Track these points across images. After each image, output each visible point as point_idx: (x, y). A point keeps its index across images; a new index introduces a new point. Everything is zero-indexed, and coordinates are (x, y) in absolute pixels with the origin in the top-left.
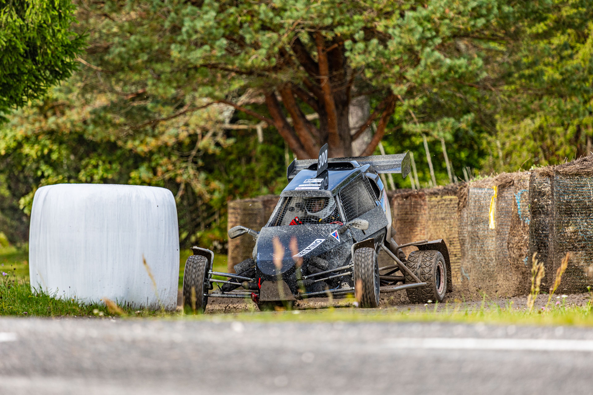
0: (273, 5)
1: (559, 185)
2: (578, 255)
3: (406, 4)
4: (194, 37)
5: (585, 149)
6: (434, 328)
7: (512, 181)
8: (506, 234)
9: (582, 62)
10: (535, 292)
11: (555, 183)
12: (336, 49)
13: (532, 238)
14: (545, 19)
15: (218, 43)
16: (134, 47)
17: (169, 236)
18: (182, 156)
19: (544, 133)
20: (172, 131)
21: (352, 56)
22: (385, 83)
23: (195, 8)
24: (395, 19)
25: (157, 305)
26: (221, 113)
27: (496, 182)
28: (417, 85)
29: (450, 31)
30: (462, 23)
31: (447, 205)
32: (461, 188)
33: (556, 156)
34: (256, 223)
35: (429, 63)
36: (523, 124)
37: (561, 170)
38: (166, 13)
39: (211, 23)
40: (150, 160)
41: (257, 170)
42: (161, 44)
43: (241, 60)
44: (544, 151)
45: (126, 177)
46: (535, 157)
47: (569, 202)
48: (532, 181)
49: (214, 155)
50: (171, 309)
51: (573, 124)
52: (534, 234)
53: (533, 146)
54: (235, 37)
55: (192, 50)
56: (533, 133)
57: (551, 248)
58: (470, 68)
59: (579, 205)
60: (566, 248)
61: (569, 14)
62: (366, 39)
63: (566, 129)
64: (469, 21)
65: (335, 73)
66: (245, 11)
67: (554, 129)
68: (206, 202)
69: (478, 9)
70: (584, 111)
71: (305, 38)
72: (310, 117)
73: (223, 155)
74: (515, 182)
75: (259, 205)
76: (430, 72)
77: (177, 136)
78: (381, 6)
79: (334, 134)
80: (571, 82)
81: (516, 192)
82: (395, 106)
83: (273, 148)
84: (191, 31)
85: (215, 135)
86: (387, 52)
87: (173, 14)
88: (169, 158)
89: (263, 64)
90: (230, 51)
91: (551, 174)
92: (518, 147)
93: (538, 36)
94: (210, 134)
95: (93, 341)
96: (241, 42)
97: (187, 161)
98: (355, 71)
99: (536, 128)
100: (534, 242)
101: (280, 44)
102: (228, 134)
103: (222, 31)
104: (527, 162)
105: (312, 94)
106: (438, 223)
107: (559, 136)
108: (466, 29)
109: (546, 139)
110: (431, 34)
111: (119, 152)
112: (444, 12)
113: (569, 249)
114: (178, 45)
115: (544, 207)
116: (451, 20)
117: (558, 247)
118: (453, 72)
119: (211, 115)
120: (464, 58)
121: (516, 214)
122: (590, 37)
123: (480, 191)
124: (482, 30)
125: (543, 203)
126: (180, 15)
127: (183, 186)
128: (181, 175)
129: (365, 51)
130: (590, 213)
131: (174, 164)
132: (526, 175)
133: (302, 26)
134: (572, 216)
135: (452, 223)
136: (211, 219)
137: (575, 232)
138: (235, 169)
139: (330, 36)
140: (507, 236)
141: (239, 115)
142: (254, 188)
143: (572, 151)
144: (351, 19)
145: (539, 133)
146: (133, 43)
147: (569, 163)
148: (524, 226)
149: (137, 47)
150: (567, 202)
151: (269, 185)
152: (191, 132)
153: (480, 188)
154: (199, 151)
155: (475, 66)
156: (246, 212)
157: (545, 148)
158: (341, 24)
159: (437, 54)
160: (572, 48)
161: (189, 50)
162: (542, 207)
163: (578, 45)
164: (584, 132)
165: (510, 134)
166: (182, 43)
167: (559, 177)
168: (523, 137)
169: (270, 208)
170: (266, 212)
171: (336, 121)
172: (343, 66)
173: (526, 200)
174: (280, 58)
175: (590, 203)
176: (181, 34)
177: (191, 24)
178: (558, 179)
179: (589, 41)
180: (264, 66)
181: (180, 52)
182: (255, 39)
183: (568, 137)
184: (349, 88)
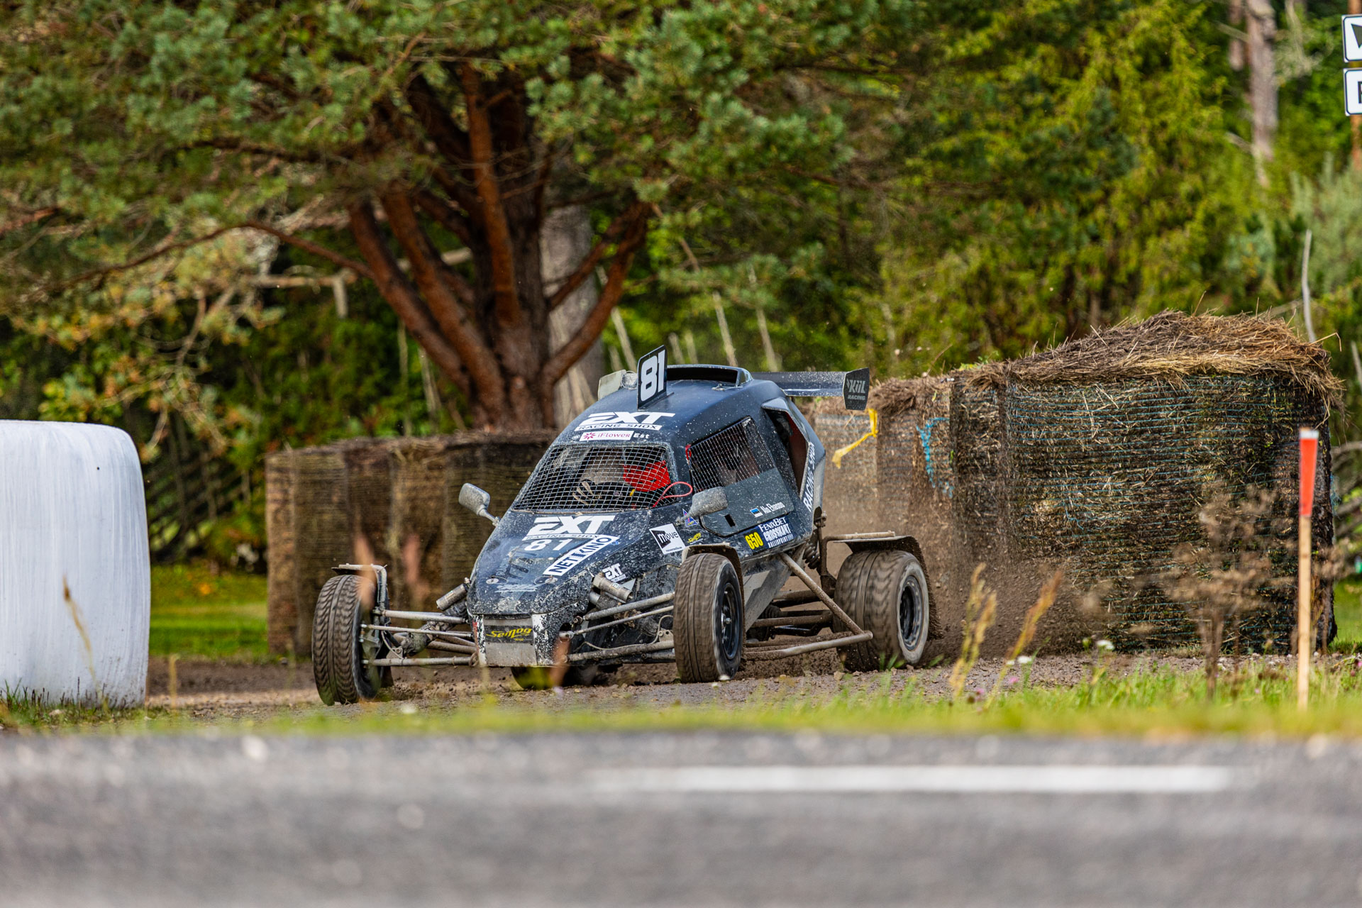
0: (360, 2)
1: (1017, 406)
2: (1063, 565)
4: (177, 81)
5: (1086, 321)
6: (704, 745)
7: (912, 397)
8: (900, 519)
9: (1075, 123)
10: (969, 657)
11: (1008, 400)
12: (508, 99)
13: (959, 528)
14: (986, 23)
15: (233, 91)
16: (42, 104)
17: (125, 536)
18: (161, 351)
19: (991, 285)
20: (137, 293)
21: (545, 115)
22: (618, 176)
23: (182, 13)
24: (641, 30)
25: (100, 695)
26: (250, 249)
27: (876, 400)
28: (694, 180)
29: (767, 53)
30: (796, 37)
33: (1019, 337)
34: (330, 502)
35: (718, 129)
36: (941, 266)
37: (1022, 372)
38: (116, 26)
39: (217, 46)
40: (90, 360)
41: (334, 380)
42: (102, 97)
43: (287, 129)
44: (991, 326)
45: (31, 398)
46: (971, 340)
47: (1042, 444)
48: (956, 398)
49: (235, 346)
50: (134, 705)
51: (1055, 264)
52: (964, 519)
53: (967, 314)
54: (275, 76)
55: (175, 109)
56: (965, 286)
57: (1003, 550)
58: (816, 140)
59: (1064, 450)
60: (1036, 551)
61: (1041, 11)
62: (576, 76)
63: (1042, 275)
64: (810, 32)
65: (507, 155)
66: (295, 18)
67: (1013, 275)
68: (219, 453)
69: (832, 4)
70: (1079, 234)
71: (433, 73)
72: (451, 257)
73: (256, 348)
74: (919, 400)
75: (337, 461)
76: (724, 150)
77: (149, 304)
79: (508, 295)
80: (1048, 166)
81: (920, 424)
82: (646, 227)
83: (371, 328)
84: (171, 65)
85: (236, 300)
86: (623, 104)
87: (129, 26)
88: (133, 356)
89: (335, 138)
90: (264, 109)
91: (1000, 380)
92: (932, 318)
93: (972, 63)
94: (225, 298)
96: (286, 87)
97: (173, 362)
98: (551, 148)
99: (971, 275)
100: (962, 537)
101: (376, 94)
102: (267, 297)
103: (243, 64)
104: (955, 353)
105: (454, 205)
107: (1025, 293)
108: (806, 50)
109: (996, 299)
110: (722, 60)
111: (17, 342)
112: (757, 14)
113: (1044, 551)
114: (143, 97)
115: (985, 457)
116: (771, 29)
117: (1019, 548)
118: (774, 149)
119: (226, 254)
120: (800, 115)
121: (923, 473)
122: (1093, 63)
123: (839, 423)
124: (841, 51)
125: (983, 448)
126: (146, 30)
127: (164, 419)
128: (161, 393)
129: (574, 103)
130: (1090, 470)
131: (144, 370)
132: (944, 383)
133: (426, 49)
134: (1048, 477)
136: (233, 495)
137: (1055, 513)
138: (284, 380)
139: (491, 70)
140: (902, 523)
141: (289, 255)
142: (328, 421)
143: (1055, 324)
144: (543, 30)
145: (979, 287)
146: (39, 95)
147: (1039, 354)
148: (941, 501)
149: (50, 102)
150: (1036, 444)
151: (363, 415)
152: (182, 293)
153: (840, 414)
154: (200, 337)
155: (827, 135)
156: (308, 478)
157: (994, 320)
158: (514, 43)
159: (736, 107)
160: (1052, 89)
161: (168, 109)
162: (982, 457)
163: (1066, 82)
164: (1082, 281)
165: (913, 289)
166: (153, 91)
167: (1016, 388)
168: (942, 295)
169: (361, 467)
170: (354, 477)
171: (511, 266)
172: (525, 138)
173: (944, 440)
174: (377, 124)
175: (1090, 447)
176: (148, 72)
177: (172, 49)
178: (1016, 391)
179: (1091, 72)
180: (340, 142)
181: (146, 112)
182: (318, 82)
183: (1046, 293)
184: (539, 189)
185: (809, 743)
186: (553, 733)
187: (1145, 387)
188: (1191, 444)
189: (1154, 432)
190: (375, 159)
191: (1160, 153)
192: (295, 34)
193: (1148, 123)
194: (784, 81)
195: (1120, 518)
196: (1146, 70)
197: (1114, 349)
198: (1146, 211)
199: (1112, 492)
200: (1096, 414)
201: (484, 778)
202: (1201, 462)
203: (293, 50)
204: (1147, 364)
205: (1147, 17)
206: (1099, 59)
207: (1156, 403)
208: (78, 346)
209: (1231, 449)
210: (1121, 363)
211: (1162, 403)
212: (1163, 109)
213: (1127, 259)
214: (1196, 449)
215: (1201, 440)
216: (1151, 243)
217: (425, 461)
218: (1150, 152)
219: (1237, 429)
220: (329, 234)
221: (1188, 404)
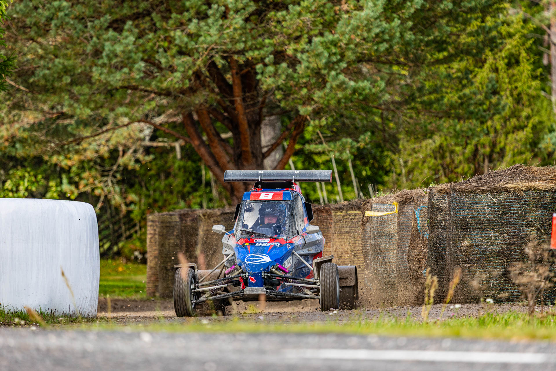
0: (188, 31)
1: (455, 202)
2: (473, 267)
3: (314, 30)
4: (114, 61)
5: (483, 167)
6: (330, 339)
7: (412, 197)
8: (406, 247)
9: (480, 86)
10: (429, 304)
11: (452, 199)
12: (249, 72)
13: (431, 251)
15: (136, 66)
16: (58, 70)
17: (90, 247)
18: (103, 171)
19: (444, 152)
20: (94, 146)
21: (263, 79)
22: (293, 105)
23: (116, 34)
24: (303, 44)
25: (78, 312)
26: (141, 131)
27: (397, 198)
28: (324, 107)
29: (354, 55)
30: (366, 49)
31: (352, 219)
32: (365, 204)
33: (455, 173)
34: (173, 235)
35: (334, 86)
36: (424, 144)
37: (458, 188)
38: (89, 39)
39: (130, 48)
40: (69, 172)
41: (174, 185)
42: (83, 68)
43: (158, 82)
44: (444, 169)
46: (435, 174)
47: (465, 218)
48: (430, 198)
49: (134, 170)
50: (92, 316)
51: (471, 144)
52: (432, 248)
53: (434, 163)
54: (153, 60)
55: (112, 73)
56: (433, 152)
57: (448, 260)
58: (374, 90)
59: (474, 220)
60: (462, 261)
62: (276, 63)
63: (465, 148)
64: (372, 46)
65: (248, 94)
66: (162, 37)
67: (454, 148)
68: (124, 214)
69: (381, 35)
70: (481, 131)
71: (218, 60)
72: (223, 136)
73: (142, 171)
74: (415, 198)
75: (176, 218)
76: (336, 94)
77: (97, 152)
78: (290, 31)
79: (247, 152)
80: (468, 106)
81: (415, 208)
82: (304, 125)
83: (189, 164)
84: (111, 55)
85: (135, 152)
86: (296, 75)
87: (95, 39)
89: (177, 86)
90: (148, 74)
91: (448, 191)
92: (420, 165)
93: (438, 62)
94: (131, 151)
95: (10, 349)
96: (158, 65)
97: (107, 176)
98: (266, 92)
99: (436, 147)
100: (432, 255)
101: (196, 68)
102: (147, 150)
103: (140, 55)
104: (428, 179)
105: (226, 114)
106: (343, 237)
107: (458, 155)
108: (370, 54)
109: (446, 158)
110: (336, 58)
111: (44, 167)
112: (350, 39)
113: (465, 261)
114: (99, 68)
115: (442, 222)
116: (356, 45)
117: (455, 260)
118: (357, 94)
119: (131, 132)
120: (368, 81)
121: (416, 228)
122: (488, 62)
123: (382, 207)
124: (385, 55)
125: (441, 219)
126: (102, 40)
127: (102, 199)
128: (101, 188)
129: (275, 74)
130: (485, 228)
131: (95, 178)
132: (425, 192)
133: (215, 50)
134: (467, 231)
135: (356, 236)
136: (132, 231)
137: (470, 246)
138: (154, 184)
139: (242, 60)
140: (407, 249)
141: (158, 133)
142: (171, 202)
143: (470, 168)
144: (263, 43)
145: (439, 152)
146: (57, 66)
147: (464, 181)
148: (423, 240)
149: (62, 69)
150: (463, 217)
151: (186, 199)
152: (111, 147)
153: (383, 204)
154: (119, 166)
155: (378, 89)
156: (164, 225)
157: (445, 166)
158: (251, 49)
159: (342, 77)
161: (110, 73)
162: (441, 222)
163: (476, 69)
164: (482, 151)
165: (412, 153)
166: (104, 65)
167: (455, 194)
168: (424, 155)
169: (186, 221)
170: (183, 225)
171: (249, 140)
172: (256, 88)
173: (425, 215)
174: (195, 81)
175: (485, 219)
176: (102, 58)
177: (111, 48)
178: (455, 196)
179: (487, 66)
180: (179, 88)
181: (101, 74)
182: (171, 63)
183: (467, 155)
184: (261, 109)
185: (373, 340)
186: (268, 333)
187: (508, 195)
188: (526, 219)
189: (511, 214)
190: (193, 95)
191: (514, 99)
192: (162, 43)
193: (510, 87)
194: (359, 67)
195: (497, 248)
196: (509, 65)
197: (496, 179)
198: (508, 123)
199: (493, 238)
200: (487, 206)
201: (240, 351)
202: (530, 226)
203: (161, 50)
204: (509, 186)
205: (510, 44)
206: (490, 60)
207: (512, 202)
208: (69, 168)
209: (542, 221)
210: (498, 185)
211: (515, 202)
212: (516, 81)
213: (500, 142)
214: (528, 221)
215: (530, 217)
216: (510, 136)
217: (212, 219)
218: (510, 99)
219: (545, 213)
220: (174, 125)
221: (525, 203)
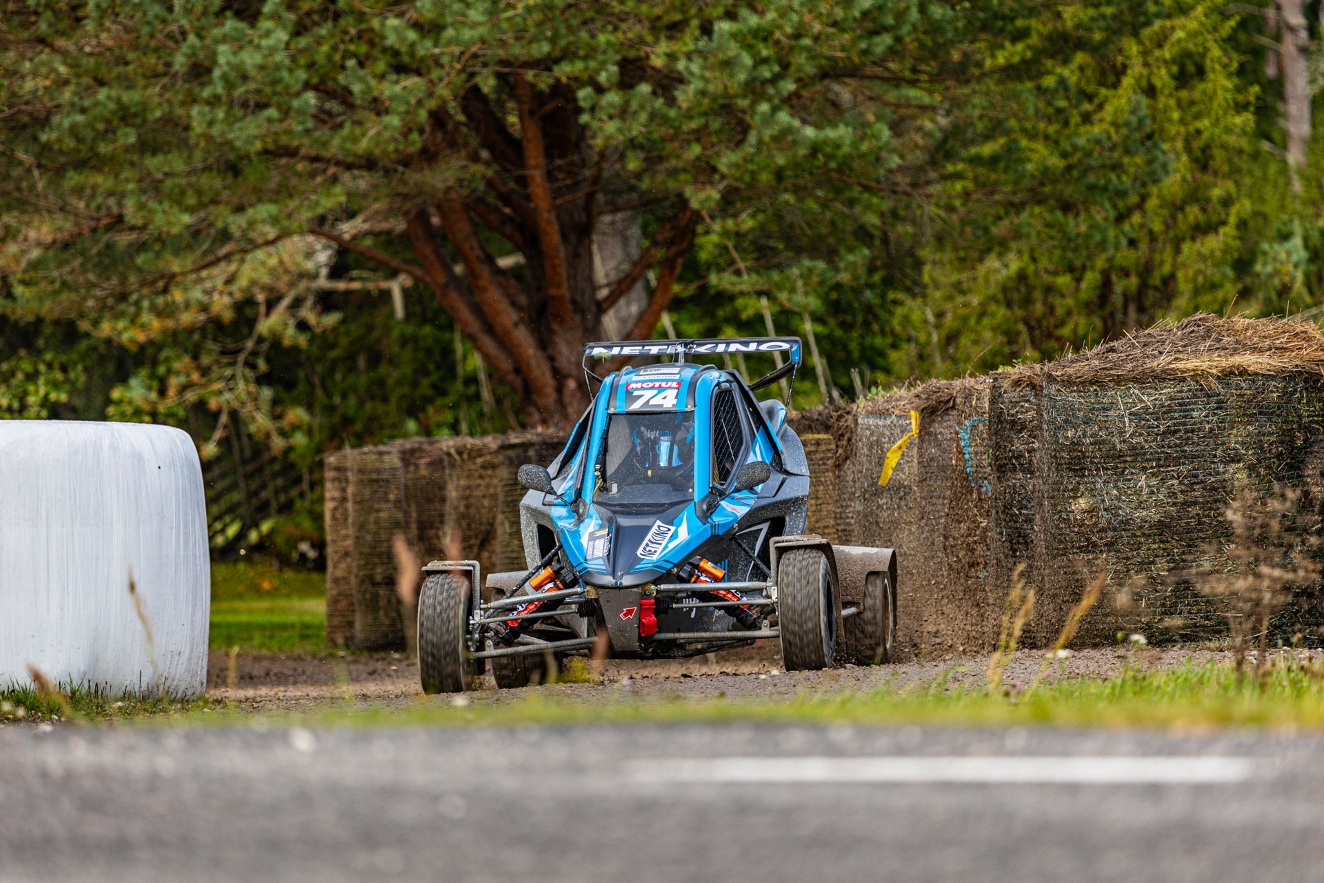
0: (415, 15)
1: (1054, 407)
2: (1099, 562)
3: (715, 6)
4: (238, 91)
5: (1121, 325)
7: (952, 398)
8: (941, 517)
9: (1112, 130)
10: (1007, 647)
11: (1045, 400)
12: (560, 108)
13: (998, 525)
14: (1025, 33)
15: (296, 103)
16: (106, 114)
17: (186, 534)
18: (223, 353)
19: (1030, 289)
21: (595, 125)
22: (671, 184)
23: (242, 26)
24: (688, 42)
25: (161, 688)
26: (309, 254)
27: (917, 400)
28: (742, 186)
29: (814, 63)
30: (838, 46)
31: (809, 453)
32: (840, 417)
33: (1057, 338)
34: (387, 501)
35: (767, 139)
36: (981, 270)
37: (1059, 373)
38: (179, 38)
39: (278, 57)
40: (155, 363)
41: (391, 381)
42: (166, 107)
43: (345, 139)
44: (1031, 329)
45: (98, 400)
46: (1010, 342)
47: (1078, 444)
48: (995, 398)
49: (295, 348)
50: (195, 698)
51: (1093, 268)
52: (1002, 516)
53: (1006, 318)
54: (333, 87)
55: (237, 119)
56: (1005, 289)
57: (1040, 546)
58: (864, 147)
59: (1100, 450)
60: (1073, 547)
61: (1078, 19)
62: (626, 83)
63: (1078, 280)
64: (854, 41)
65: (559, 162)
66: (353, 31)
67: (1051, 279)
68: (279, 453)
69: (875, 14)
70: (1117, 237)
71: (487, 83)
72: (505, 262)
73: (315, 350)
74: (958, 401)
75: (394, 460)
76: (772, 158)
77: (206, 308)
78: (657, 11)
79: (559, 299)
80: (1085, 173)
81: (960, 424)
82: (694, 234)
83: (427, 330)
84: (233, 76)
85: (297, 303)
86: (672, 113)
87: (192, 39)
88: (196, 357)
89: (392, 147)
90: (323, 117)
91: (1037, 381)
92: (972, 321)
93: (1011, 72)
94: (285, 302)
96: (344, 95)
97: (233, 364)
98: (602, 155)
99: (1010, 278)
100: (1001, 533)
101: (432, 104)
102: (326, 301)
103: (302, 75)
104: (993, 356)
105: (507, 210)
107: (1063, 296)
108: (849, 58)
109: (1034, 303)
110: (770, 70)
111: (83, 345)
112: (801, 24)
113: (1080, 548)
114: (207, 109)
115: (1023, 456)
116: (816, 38)
117: (1055, 545)
118: (821, 157)
119: (286, 258)
120: (847, 125)
121: (962, 472)
122: (1129, 72)
123: (881, 422)
124: (884, 60)
125: (1021, 448)
126: (208, 42)
127: (224, 418)
128: (219, 394)
129: (623, 113)
130: (1125, 469)
131: (205, 372)
132: (982, 384)
133: (481, 60)
134: (1084, 476)
135: (820, 494)
136: (294, 493)
137: (1091, 511)
138: (343, 381)
139: (544, 82)
140: (943, 520)
141: (348, 260)
142: (386, 421)
143: (1092, 326)
144: (594, 42)
145: (1018, 290)
146: (104, 105)
147: (1075, 356)
148: (980, 500)
149: (113, 113)
150: (1072, 443)
151: (421, 415)
152: (238, 296)
153: (884, 414)
154: (261, 340)
155: (874, 143)
156: (365, 477)
157: (1033, 323)
158: (566, 55)
159: (784, 117)
160: (1091, 98)
161: (230, 120)
162: (1020, 456)
163: (1104, 91)
164: (1119, 286)
165: (955, 293)
166: (214, 102)
167: (1053, 389)
168: (982, 298)
169: (417, 466)
170: (410, 476)
171: (563, 270)
172: (577, 146)
173: (983, 440)
174: (432, 132)
175: (1125, 447)
176: (210, 83)
177: (232, 59)
178: (1053, 391)
179: (1127, 81)
180: (396, 151)
181: (211, 123)
182: (376, 93)
183: (1083, 296)
184: (590, 197)
185: (842, 734)
186: (594, 724)
187: (1178, 388)
188: (1223, 444)
189: (1187, 432)
190: (431, 169)
191: (1195, 160)
192: (352, 47)
193: (1182, 130)
194: (828, 90)
195: (1154, 515)
196: (1182, 79)
197: (1149, 351)
198: (1180, 216)
199: (1146, 491)
200: (1130, 414)
201: (525, 769)
202: (1233, 461)
203: (351, 63)
204: (1180, 365)
205: (1183, 27)
206: (1136, 69)
207: (1189, 404)
208: (142, 348)
209: (1262, 448)
210: (1155, 364)
211: (1195, 403)
212: (1197, 116)
213: (1162, 263)
214: (1228, 448)
215: (1233, 439)
216: (1186, 247)
217: (479, 461)
218: (1184, 158)
219: (1268, 429)
220: (386, 239)
221: (1220, 405)
